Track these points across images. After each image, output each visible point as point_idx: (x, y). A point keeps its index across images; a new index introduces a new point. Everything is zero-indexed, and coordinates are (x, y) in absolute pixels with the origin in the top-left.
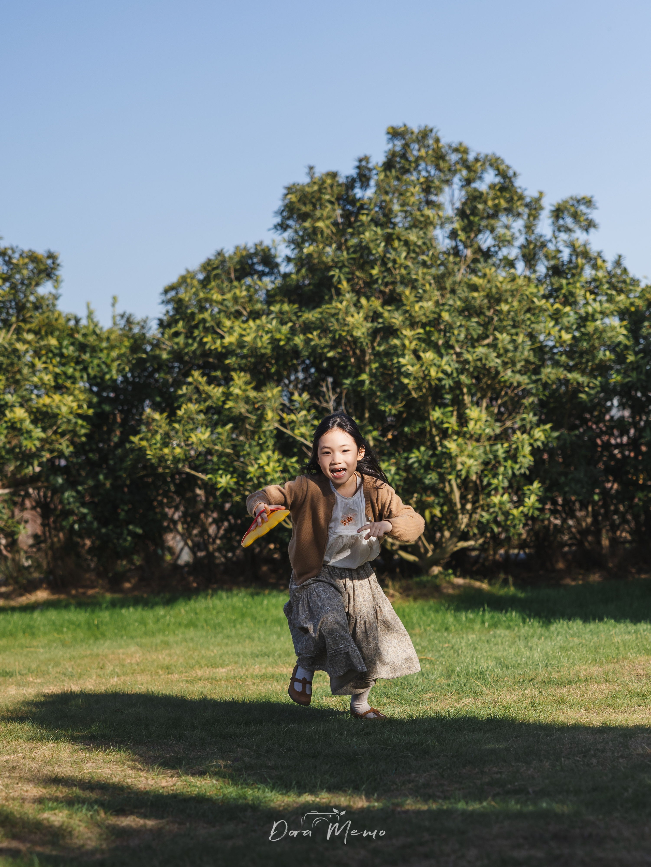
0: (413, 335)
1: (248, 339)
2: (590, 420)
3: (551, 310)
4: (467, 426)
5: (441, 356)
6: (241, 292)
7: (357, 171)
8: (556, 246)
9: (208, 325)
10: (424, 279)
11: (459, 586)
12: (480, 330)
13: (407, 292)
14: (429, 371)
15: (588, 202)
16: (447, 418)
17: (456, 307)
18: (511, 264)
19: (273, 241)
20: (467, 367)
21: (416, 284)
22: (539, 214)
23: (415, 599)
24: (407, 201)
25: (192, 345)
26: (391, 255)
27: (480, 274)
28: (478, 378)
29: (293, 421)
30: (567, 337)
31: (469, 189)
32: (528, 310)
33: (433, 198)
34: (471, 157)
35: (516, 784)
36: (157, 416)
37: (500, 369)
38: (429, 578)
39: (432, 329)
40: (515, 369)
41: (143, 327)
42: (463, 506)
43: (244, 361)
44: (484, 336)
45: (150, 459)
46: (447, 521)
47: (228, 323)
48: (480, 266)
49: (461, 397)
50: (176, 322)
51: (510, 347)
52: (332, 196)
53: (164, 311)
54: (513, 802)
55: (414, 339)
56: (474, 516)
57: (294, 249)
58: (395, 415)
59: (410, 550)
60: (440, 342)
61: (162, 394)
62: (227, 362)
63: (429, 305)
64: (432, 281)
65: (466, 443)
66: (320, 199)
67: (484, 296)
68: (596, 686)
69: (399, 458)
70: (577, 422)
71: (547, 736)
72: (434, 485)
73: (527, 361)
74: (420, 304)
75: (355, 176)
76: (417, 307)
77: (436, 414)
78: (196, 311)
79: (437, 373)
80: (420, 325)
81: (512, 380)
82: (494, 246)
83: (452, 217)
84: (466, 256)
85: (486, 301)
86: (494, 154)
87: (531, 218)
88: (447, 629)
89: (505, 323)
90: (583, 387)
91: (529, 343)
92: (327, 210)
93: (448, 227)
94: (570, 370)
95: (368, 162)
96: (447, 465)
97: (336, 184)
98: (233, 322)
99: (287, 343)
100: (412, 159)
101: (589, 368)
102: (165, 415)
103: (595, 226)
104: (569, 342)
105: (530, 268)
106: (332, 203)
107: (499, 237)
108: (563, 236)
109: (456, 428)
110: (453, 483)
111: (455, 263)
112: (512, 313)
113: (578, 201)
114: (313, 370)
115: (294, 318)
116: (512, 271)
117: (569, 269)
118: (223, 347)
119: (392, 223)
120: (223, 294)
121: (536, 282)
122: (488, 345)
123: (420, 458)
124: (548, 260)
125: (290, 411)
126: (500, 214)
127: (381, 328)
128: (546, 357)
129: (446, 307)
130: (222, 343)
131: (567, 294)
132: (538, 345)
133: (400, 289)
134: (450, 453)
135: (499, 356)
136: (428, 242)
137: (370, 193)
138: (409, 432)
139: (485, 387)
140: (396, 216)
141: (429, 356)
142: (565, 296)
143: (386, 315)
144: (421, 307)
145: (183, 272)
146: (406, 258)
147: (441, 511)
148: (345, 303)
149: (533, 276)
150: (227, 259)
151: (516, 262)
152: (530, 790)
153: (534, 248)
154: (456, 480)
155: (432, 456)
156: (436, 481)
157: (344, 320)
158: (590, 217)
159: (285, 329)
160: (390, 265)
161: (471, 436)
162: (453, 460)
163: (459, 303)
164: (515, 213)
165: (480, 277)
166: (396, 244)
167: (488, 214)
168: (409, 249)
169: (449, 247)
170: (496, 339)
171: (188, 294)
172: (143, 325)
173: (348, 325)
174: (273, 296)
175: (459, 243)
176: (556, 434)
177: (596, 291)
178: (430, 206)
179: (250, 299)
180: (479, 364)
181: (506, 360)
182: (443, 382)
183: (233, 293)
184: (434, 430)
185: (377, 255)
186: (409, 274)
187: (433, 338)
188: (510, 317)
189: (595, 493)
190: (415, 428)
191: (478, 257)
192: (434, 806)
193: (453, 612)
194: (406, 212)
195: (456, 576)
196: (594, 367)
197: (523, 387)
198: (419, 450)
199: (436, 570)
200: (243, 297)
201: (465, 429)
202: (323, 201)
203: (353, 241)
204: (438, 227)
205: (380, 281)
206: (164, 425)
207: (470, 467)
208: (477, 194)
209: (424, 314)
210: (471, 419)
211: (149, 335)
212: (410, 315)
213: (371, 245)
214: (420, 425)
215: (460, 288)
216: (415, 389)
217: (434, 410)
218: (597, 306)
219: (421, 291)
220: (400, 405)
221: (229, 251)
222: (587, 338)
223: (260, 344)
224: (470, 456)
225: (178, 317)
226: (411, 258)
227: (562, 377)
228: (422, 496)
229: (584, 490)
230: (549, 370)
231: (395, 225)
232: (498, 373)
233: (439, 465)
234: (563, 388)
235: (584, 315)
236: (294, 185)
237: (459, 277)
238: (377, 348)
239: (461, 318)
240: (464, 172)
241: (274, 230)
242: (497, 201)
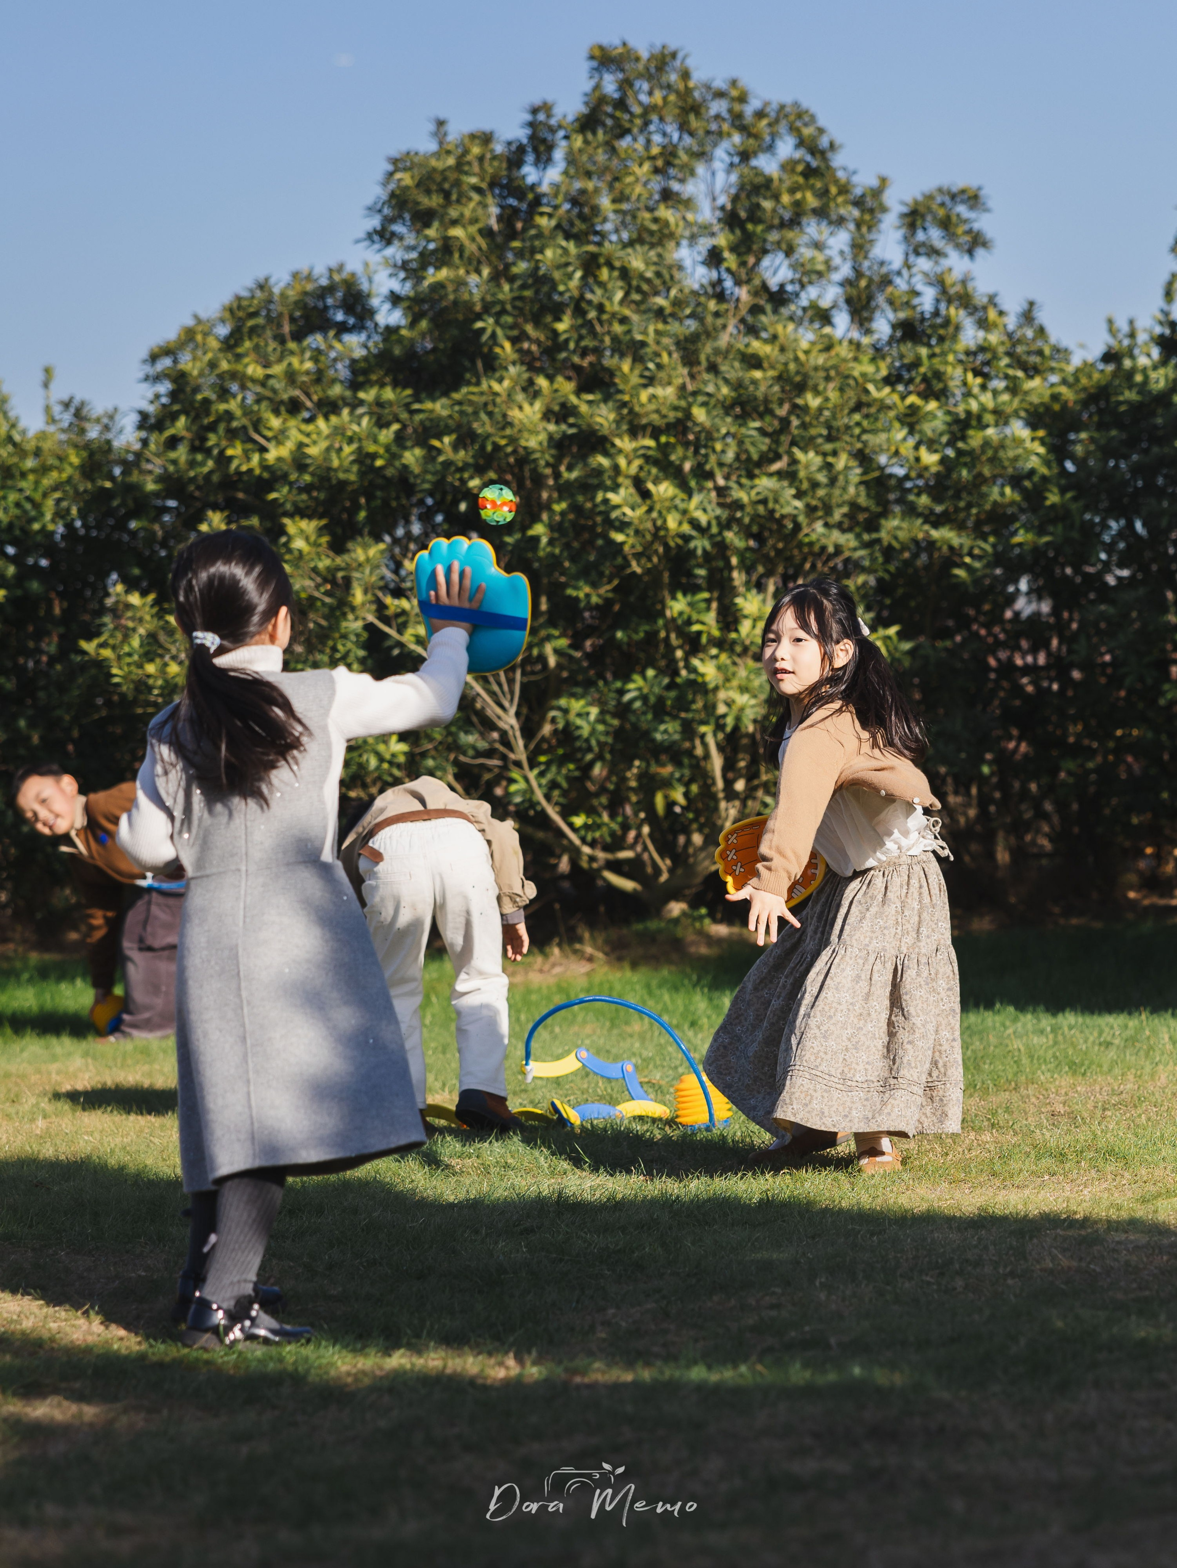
0: (635, 450)
1: (313, 451)
2: (975, 620)
3: (901, 407)
4: (737, 631)
5: (690, 494)
6: (302, 362)
7: (528, 131)
8: (909, 282)
9: (235, 424)
10: (658, 343)
11: (718, 941)
12: (764, 444)
13: (626, 367)
14: (665, 521)
15: (973, 199)
16: (699, 612)
17: (721, 398)
18: (824, 317)
19: (366, 265)
20: (739, 514)
21: (642, 352)
22: (880, 221)
23: (634, 966)
24: (627, 191)
25: (203, 464)
26: (595, 296)
27: (764, 335)
28: (759, 537)
29: (404, 612)
30: (930, 459)
31: (746, 171)
32: (858, 407)
33: (675, 186)
34: (749, 110)
35: (807, 1328)
36: (135, 599)
37: (801, 519)
38: (663, 925)
39: (672, 440)
40: (830, 520)
41: (107, 428)
42: (729, 783)
43: (304, 497)
44: (771, 455)
45: (118, 685)
46: (698, 813)
47: (275, 422)
48: (764, 319)
49: (726, 574)
50: (174, 417)
51: (822, 478)
52: (482, 179)
53: (150, 395)
54: (798, 1365)
55: (638, 457)
56: (750, 803)
57: (404, 280)
58: (597, 607)
59: (626, 868)
60: (687, 466)
61: (142, 562)
62: (273, 496)
63: (667, 393)
64: (673, 348)
65: (735, 664)
66: (458, 183)
67: (773, 378)
68: (972, 1135)
69: (606, 690)
70: (950, 623)
71: (872, 1235)
72: (674, 743)
73: (854, 506)
74: (651, 390)
75: (525, 141)
76: (644, 396)
77: (678, 606)
78: (213, 397)
79: (680, 523)
80: (649, 430)
81: (824, 541)
82: (792, 282)
83: (711, 225)
84: (738, 300)
85: (776, 388)
86: (796, 104)
87: (864, 229)
88: (693, 1024)
89: (813, 432)
90: (961, 556)
91: (858, 471)
92: (472, 205)
93: (705, 244)
94: (937, 521)
95: (549, 116)
96: (699, 704)
97: (488, 156)
98: (285, 421)
99: (389, 464)
100: (637, 110)
101: (973, 518)
102: (151, 597)
103: (985, 244)
104: (934, 469)
105: (861, 325)
106: (478, 190)
107: (803, 265)
108: (923, 264)
109: (716, 633)
110: (710, 740)
111: (717, 314)
112: (827, 413)
113: (953, 197)
114: (439, 518)
115: (404, 416)
116: (827, 330)
117: (933, 326)
118: (264, 467)
119: (597, 233)
120: (266, 366)
121: (871, 351)
122: (780, 474)
123: (645, 691)
124: (895, 310)
125: (398, 593)
126: (804, 221)
127: (573, 435)
128: (892, 497)
129: (701, 399)
130: (262, 460)
131: (929, 375)
132: (876, 474)
133: (609, 361)
134: (704, 684)
135: (799, 495)
136: (665, 272)
137: (553, 174)
138: (625, 639)
139: (772, 554)
140: (605, 220)
141: (664, 490)
142: (925, 379)
143: (584, 408)
144: (653, 397)
145: (190, 322)
146: (622, 302)
147: (686, 795)
148: (506, 383)
149: (866, 341)
150: (276, 298)
151: (834, 312)
152: (833, 1341)
153: (868, 287)
154: (715, 735)
155: (669, 687)
156: (677, 737)
157: (505, 416)
158: (976, 226)
159: (386, 435)
160: (592, 314)
161: (746, 649)
162: (711, 696)
163: (725, 390)
164: (834, 217)
165: (766, 341)
166: (604, 274)
167: (782, 218)
168: (630, 285)
169: (705, 281)
170: (794, 462)
171: (198, 364)
172: (108, 422)
173: (511, 424)
174: (365, 372)
175: (725, 275)
176: (907, 646)
177: (986, 370)
178: (670, 203)
179: (319, 377)
180: (761, 509)
181: (814, 503)
182: (692, 545)
183: (284, 364)
184: (673, 636)
185: (567, 295)
186: (629, 332)
187: (673, 458)
188: (822, 419)
189: (983, 761)
190: (637, 632)
191: (762, 302)
192: (646, 1375)
193: (706, 990)
194: (624, 213)
195: (715, 921)
196: (983, 517)
197: (847, 554)
198: (644, 678)
199: (676, 908)
200: (307, 373)
201: (733, 635)
202: (465, 187)
203: (522, 267)
204: (685, 242)
205: (572, 345)
206: (148, 618)
207: (742, 709)
208: (759, 180)
209: (657, 411)
210: (746, 617)
211: (118, 443)
212: (631, 411)
213: (557, 275)
214: (647, 628)
215: (727, 362)
216: (638, 556)
217: (674, 598)
218: (987, 399)
219: (651, 366)
220: (608, 587)
221: (280, 280)
222: (967, 459)
223: (336, 463)
224: (743, 689)
225: (176, 407)
226: (634, 302)
227: (921, 536)
228: (648, 765)
229: (963, 755)
230: (896, 523)
231: (603, 235)
232: (797, 527)
233: (683, 704)
234: (924, 557)
235: (963, 416)
236: (408, 153)
237: (724, 340)
238: (566, 475)
239: (729, 420)
240: (737, 138)
241: (367, 243)
242: (798, 196)
